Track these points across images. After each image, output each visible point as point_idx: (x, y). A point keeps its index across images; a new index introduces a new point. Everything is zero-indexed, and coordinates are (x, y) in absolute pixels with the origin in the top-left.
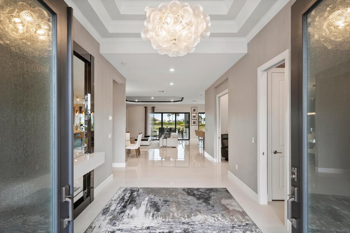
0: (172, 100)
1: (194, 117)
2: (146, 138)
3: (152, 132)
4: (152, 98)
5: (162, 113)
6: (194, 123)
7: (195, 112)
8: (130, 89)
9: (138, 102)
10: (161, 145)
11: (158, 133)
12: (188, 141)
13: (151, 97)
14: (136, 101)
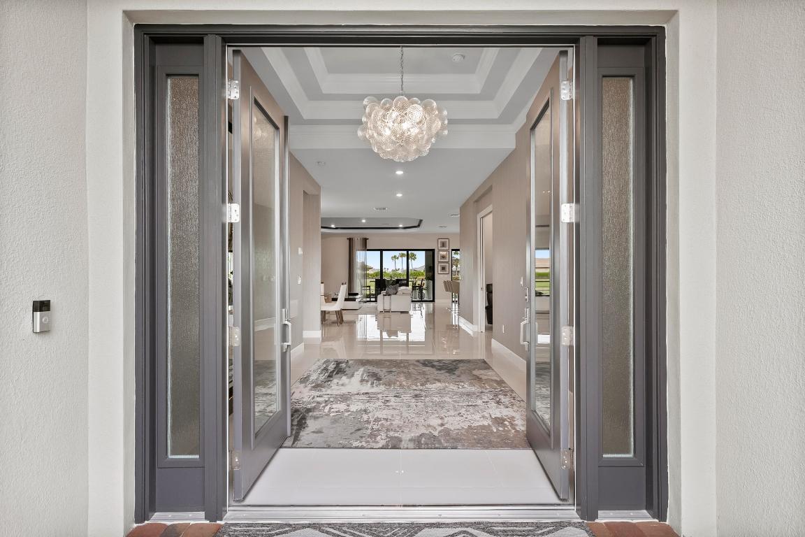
0: (401, 226)
1: (443, 257)
2: (351, 297)
3: (362, 287)
4: (364, 221)
5: (381, 251)
6: (443, 268)
7: (443, 248)
8: (329, 205)
9: (336, 228)
10: (380, 308)
11: (373, 288)
12: (431, 304)
13: (360, 219)
14: (333, 226)
